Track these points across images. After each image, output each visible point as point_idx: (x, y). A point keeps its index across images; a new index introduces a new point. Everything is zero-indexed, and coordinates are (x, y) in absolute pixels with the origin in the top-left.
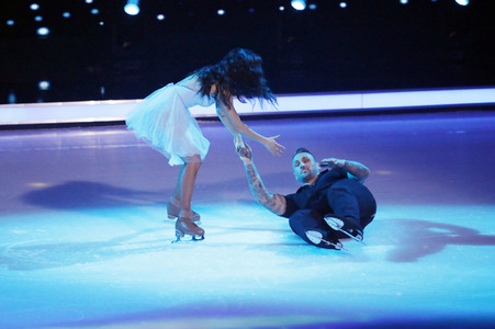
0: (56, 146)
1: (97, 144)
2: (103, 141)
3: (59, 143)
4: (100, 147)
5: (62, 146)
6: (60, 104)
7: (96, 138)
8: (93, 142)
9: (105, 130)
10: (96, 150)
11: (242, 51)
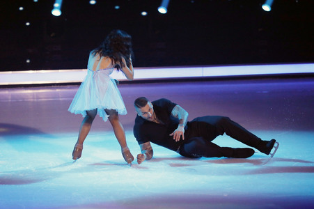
0: (7, 99)
1: (34, 98)
2: (38, 96)
3: (10, 97)
4: (35, 100)
5: (11, 99)
6: (11, 72)
7: (33, 94)
8: (31, 97)
9: (39, 89)
10: (33, 102)
11: (119, 32)
